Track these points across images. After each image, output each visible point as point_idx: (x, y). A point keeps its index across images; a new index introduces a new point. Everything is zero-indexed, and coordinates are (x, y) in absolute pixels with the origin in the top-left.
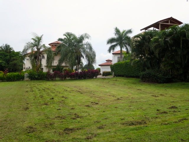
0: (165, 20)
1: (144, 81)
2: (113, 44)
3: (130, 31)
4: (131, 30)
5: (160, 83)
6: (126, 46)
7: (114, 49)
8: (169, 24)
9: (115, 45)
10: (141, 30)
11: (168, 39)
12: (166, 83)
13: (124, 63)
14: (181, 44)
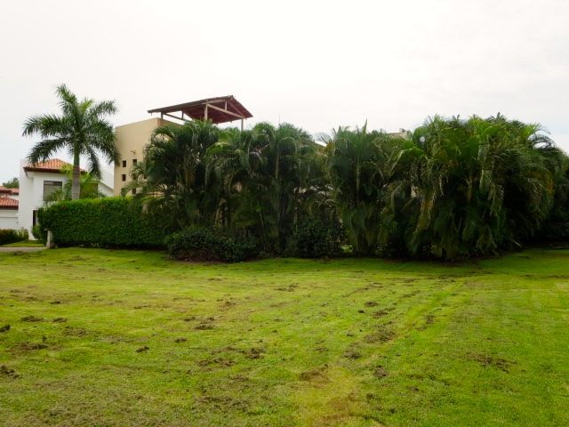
0: (218, 101)
1: (182, 259)
2: (51, 138)
3: (109, 107)
4: (114, 105)
5: (230, 261)
6: (90, 151)
7: (46, 155)
8: (225, 111)
9: (55, 141)
10: (150, 112)
11: (258, 153)
12: (245, 260)
13: (100, 204)
14: (277, 167)
